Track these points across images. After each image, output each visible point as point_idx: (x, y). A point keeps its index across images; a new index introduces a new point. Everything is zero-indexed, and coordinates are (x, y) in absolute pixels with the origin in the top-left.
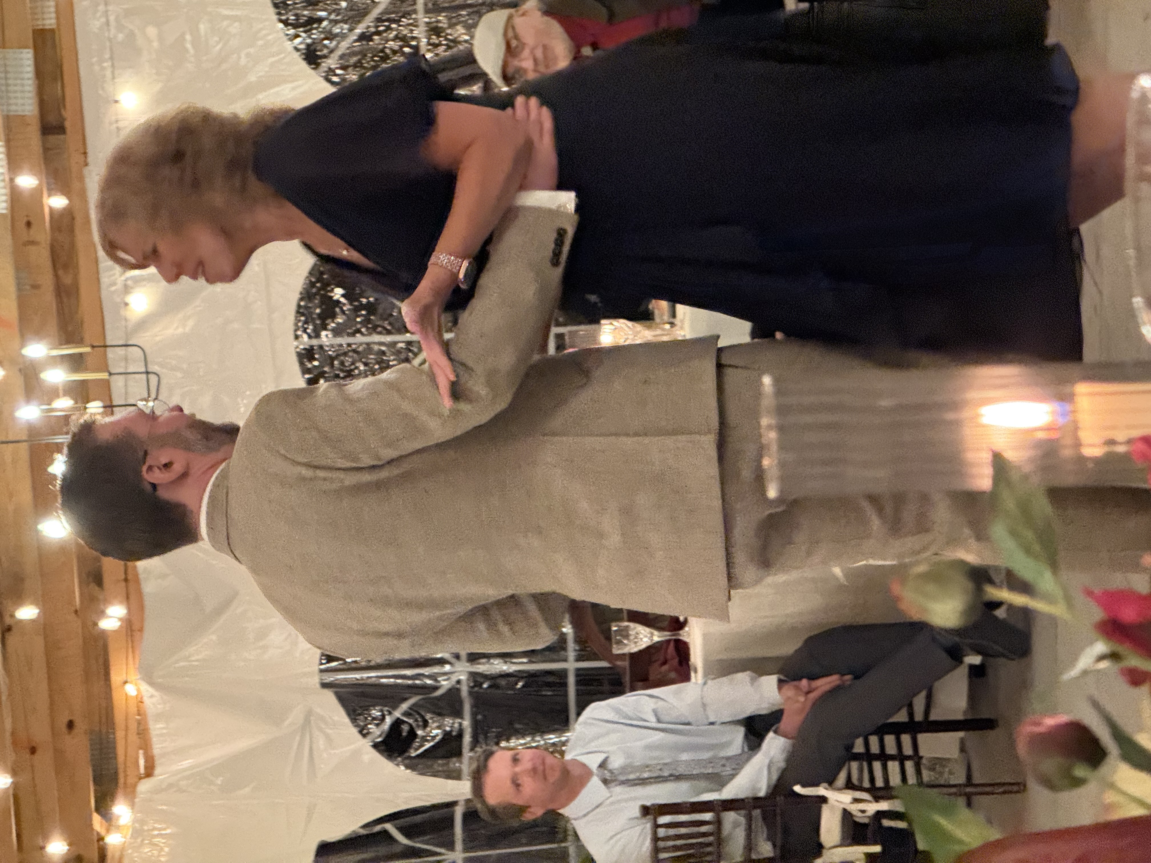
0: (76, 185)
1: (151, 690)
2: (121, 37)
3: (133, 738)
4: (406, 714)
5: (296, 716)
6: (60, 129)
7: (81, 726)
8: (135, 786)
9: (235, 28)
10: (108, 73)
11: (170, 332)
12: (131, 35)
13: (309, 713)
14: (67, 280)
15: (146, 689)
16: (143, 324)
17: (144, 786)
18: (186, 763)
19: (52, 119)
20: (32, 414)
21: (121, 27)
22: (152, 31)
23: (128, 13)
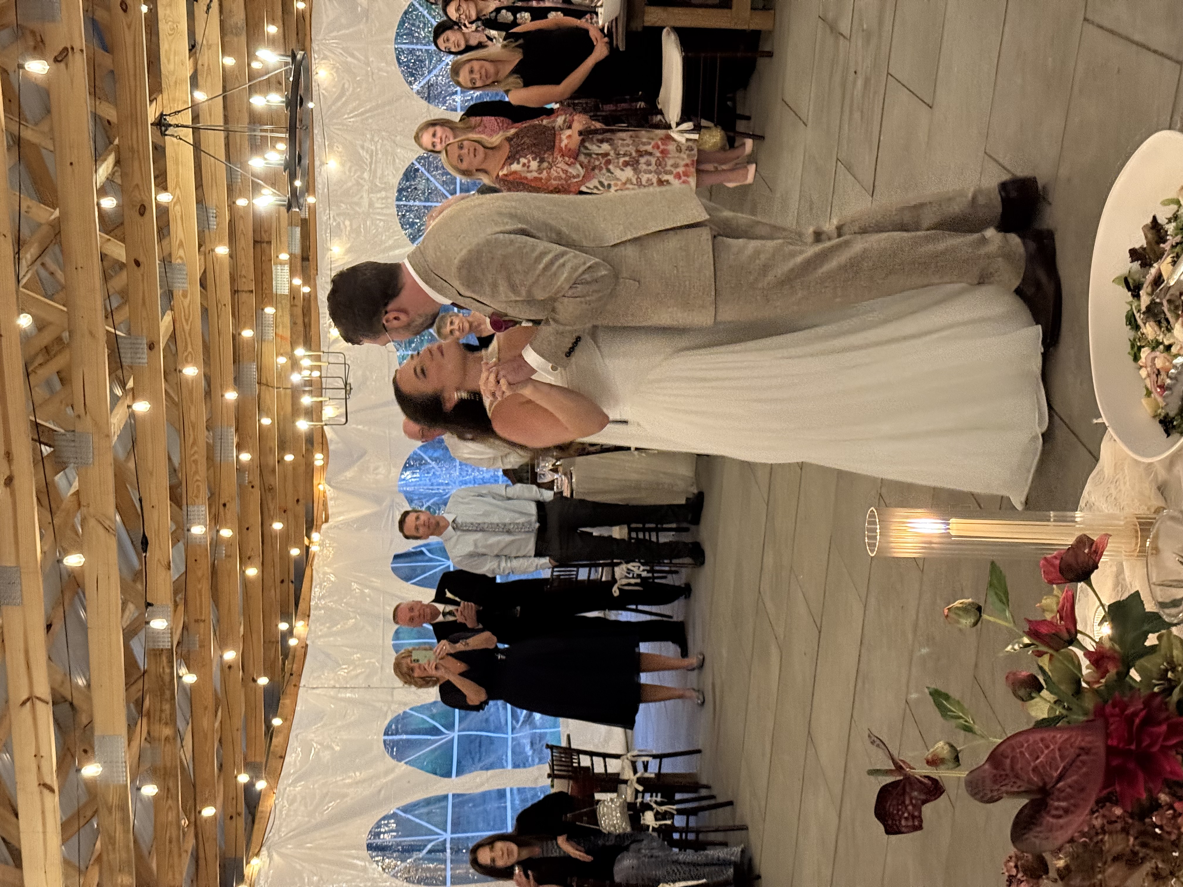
0: (312, 283)
1: (329, 488)
2: (334, 224)
3: (321, 506)
4: (433, 504)
5: (386, 503)
6: (308, 260)
7: (302, 502)
8: (321, 526)
9: (381, 224)
10: (328, 238)
12: (339, 224)
13: (393, 501)
14: (306, 320)
15: (327, 487)
16: (336, 341)
17: (324, 526)
18: (341, 518)
19: (305, 255)
20: (296, 378)
21: (335, 220)
22: (347, 223)
23: (338, 215)
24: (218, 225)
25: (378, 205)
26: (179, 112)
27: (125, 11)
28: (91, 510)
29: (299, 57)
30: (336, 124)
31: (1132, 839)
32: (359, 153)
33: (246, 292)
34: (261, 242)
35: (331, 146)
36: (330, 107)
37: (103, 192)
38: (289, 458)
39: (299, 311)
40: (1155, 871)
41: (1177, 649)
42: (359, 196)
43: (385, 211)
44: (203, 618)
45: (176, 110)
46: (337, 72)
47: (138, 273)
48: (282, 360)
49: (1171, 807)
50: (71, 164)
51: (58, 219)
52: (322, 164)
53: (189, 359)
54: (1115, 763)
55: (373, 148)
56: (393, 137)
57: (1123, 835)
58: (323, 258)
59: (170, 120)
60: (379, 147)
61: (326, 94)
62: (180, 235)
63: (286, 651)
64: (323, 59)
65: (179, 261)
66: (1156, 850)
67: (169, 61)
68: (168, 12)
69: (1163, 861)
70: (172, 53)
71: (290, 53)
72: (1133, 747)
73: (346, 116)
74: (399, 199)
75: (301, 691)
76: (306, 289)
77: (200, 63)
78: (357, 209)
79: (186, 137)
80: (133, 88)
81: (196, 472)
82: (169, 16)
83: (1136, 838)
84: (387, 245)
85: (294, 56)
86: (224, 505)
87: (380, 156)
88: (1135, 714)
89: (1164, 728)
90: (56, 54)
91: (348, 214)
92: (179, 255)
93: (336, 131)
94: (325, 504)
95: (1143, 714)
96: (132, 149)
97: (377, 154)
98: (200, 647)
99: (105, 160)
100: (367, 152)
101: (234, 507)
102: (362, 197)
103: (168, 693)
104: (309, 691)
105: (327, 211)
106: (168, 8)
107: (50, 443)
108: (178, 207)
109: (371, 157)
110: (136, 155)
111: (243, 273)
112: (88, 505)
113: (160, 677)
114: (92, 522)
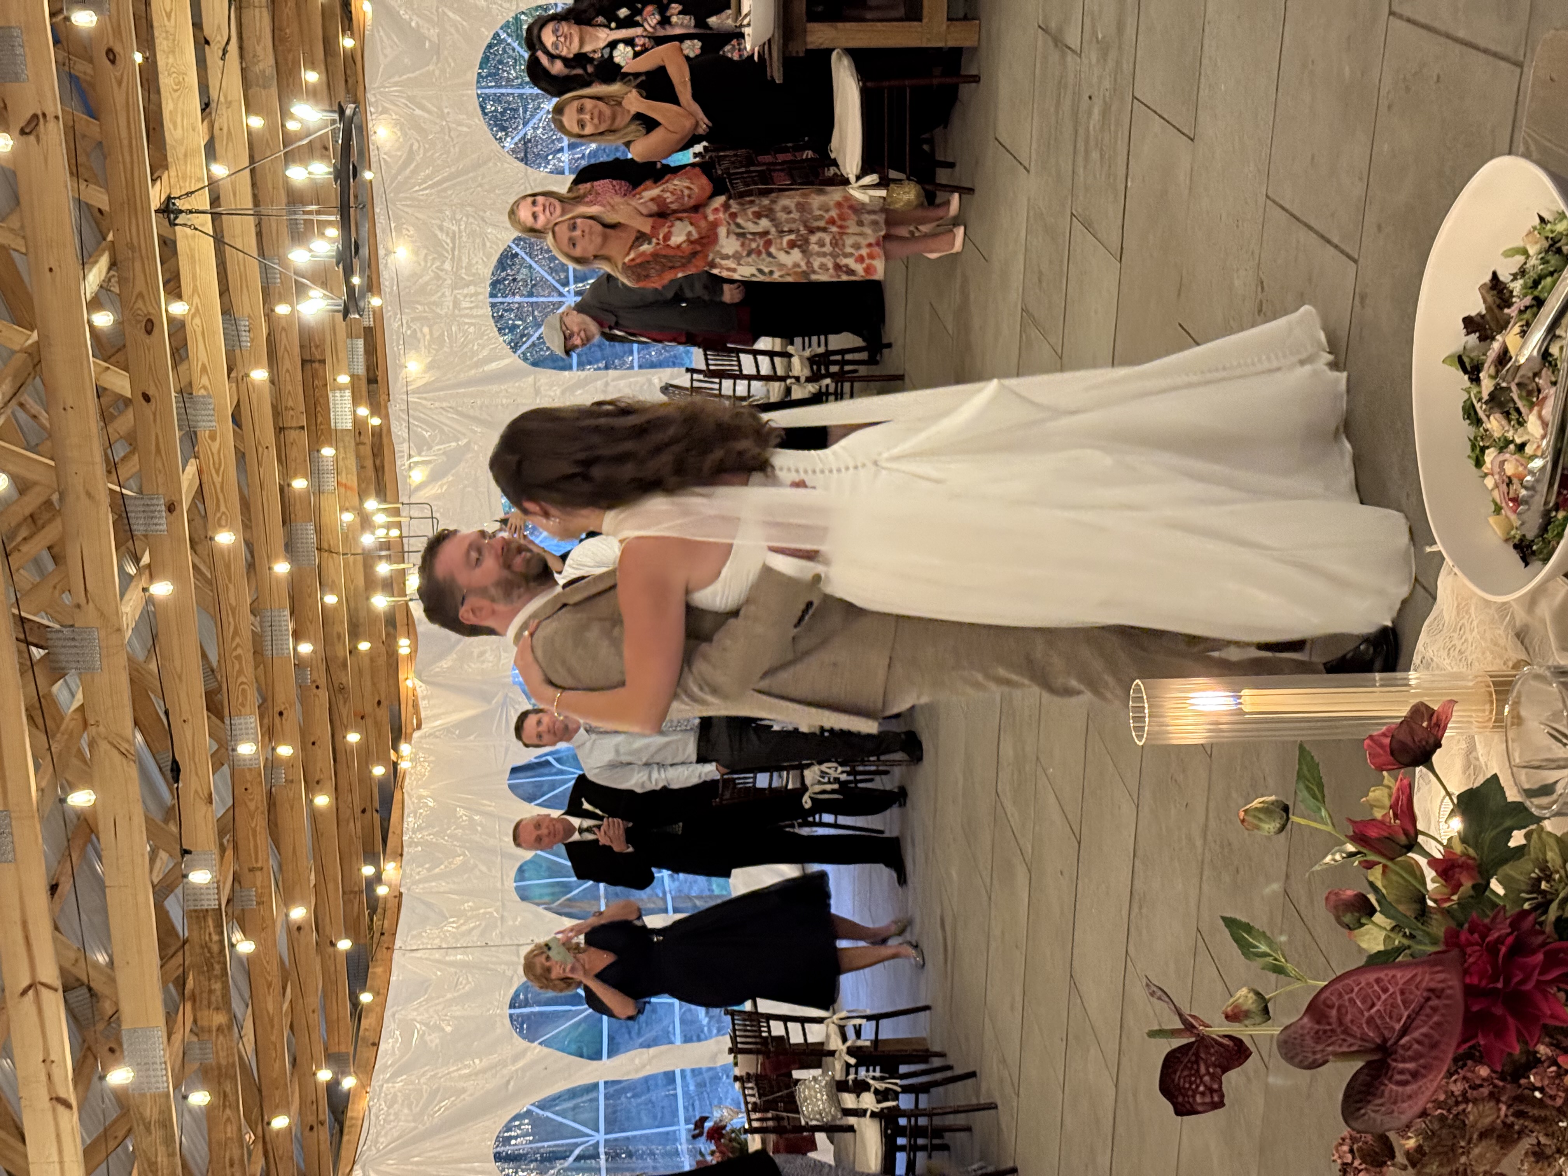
0: (383, 412)
1: (420, 683)
2: (409, 332)
3: (410, 708)
5: (497, 699)
6: (376, 382)
7: (384, 703)
8: (411, 734)
9: (472, 329)
10: (402, 352)
11: (433, 492)
12: (415, 332)
13: (506, 696)
14: (378, 462)
15: (418, 683)
16: (419, 487)
17: (416, 735)
18: (438, 723)
19: (371, 375)
20: (368, 540)
21: (409, 327)
22: (426, 330)
23: (413, 320)
24: (252, 340)
25: (465, 304)
26: (192, 193)
27: (113, 62)
28: (102, 729)
29: (348, 112)
30: (406, 199)
31: (1504, 1108)
32: (436, 235)
33: (295, 428)
34: (312, 361)
35: (399, 229)
36: (395, 177)
37: (95, 304)
38: (364, 646)
39: (367, 450)
40: (1537, 1149)
41: (1552, 850)
42: (439, 294)
43: (475, 312)
44: (259, 865)
45: (188, 190)
46: (401, 129)
47: (148, 410)
48: (348, 517)
49: (1555, 1063)
50: (51, 270)
51: (37, 343)
52: (388, 253)
53: (223, 523)
54: (1475, 1008)
55: (455, 228)
56: (481, 213)
57: (1492, 1104)
58: (396, 379)
59: (180, 204)
60: (462, 227)
61: (388, 159)
62: (203, 357)
63: (374, 905)
64: (382, 113)
65: (202, 392)
66: (1536, 1120)
67: (175, 128)
68: (171, 60)
69: (1547, 1135)
70: (179, 115)
71: (336, 108)
72: (1500, 985)
73: (417, 188)
74: (492, 295)
75: (396, 955)
76: (376, 421)
77: (216, 126)
78: (438, 311)
79: (203, 225)
80: (129, 166)
81: (240, 672)
82: (172, 66)
83: (1509, 1107)
84: (481, 357)
85: (342, 112)
86: (281, 714)
87: (464, 239)
88: (1500, 940)
89: (1540, 957)
90: (22, 124)
91: (426, 318)
92: (202, 384)
93: (406, 209)
94: (415, 705)
95: (1510, 940)
96: (131, 247)
97: (460, 237)
98: (258, 904)
99: (96, 262)
100: (447, 234)
101: (294, 715)
102: (443, 295)
103: (217, 967)
104: (408, 955)
105: (399, 316)
106: (171, 56)
107: (42, 643)
108: (197, 321)
109: (453, 240)
110: (137, 255)
111: (290, 403)
112: (97, 724)
113: (206, 946)
114: (104, 746)
